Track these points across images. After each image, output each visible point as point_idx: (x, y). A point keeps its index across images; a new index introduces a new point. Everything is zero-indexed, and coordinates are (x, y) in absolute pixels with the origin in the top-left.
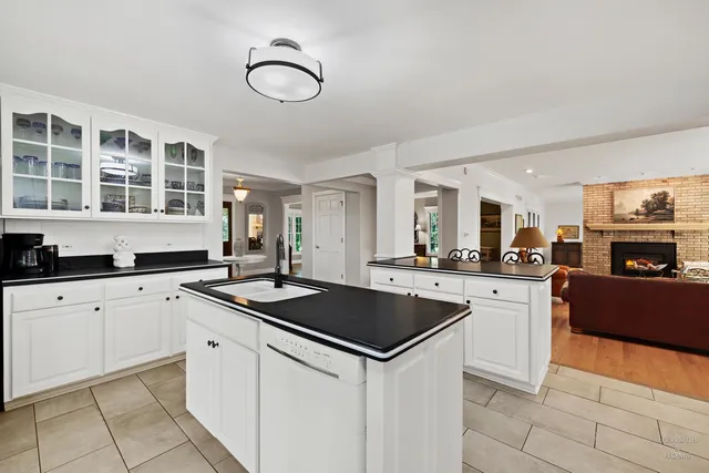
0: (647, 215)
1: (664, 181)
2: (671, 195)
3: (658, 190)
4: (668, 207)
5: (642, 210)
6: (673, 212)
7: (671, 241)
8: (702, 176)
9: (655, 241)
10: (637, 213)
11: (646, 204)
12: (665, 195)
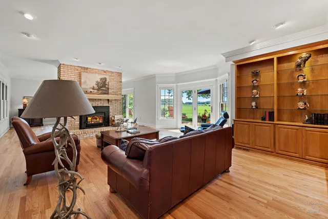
0: (98, 90)
1: (105, 72)
2: (108, 80)
3: (103, 76)
4: (107, 86)
5: (96, 87)
6: (108, 89)
7: (107, 105)
8: (118, 73)
9: (101, 105)
10: (93, 88)
11: (98, 84)
12: (105, 79)
